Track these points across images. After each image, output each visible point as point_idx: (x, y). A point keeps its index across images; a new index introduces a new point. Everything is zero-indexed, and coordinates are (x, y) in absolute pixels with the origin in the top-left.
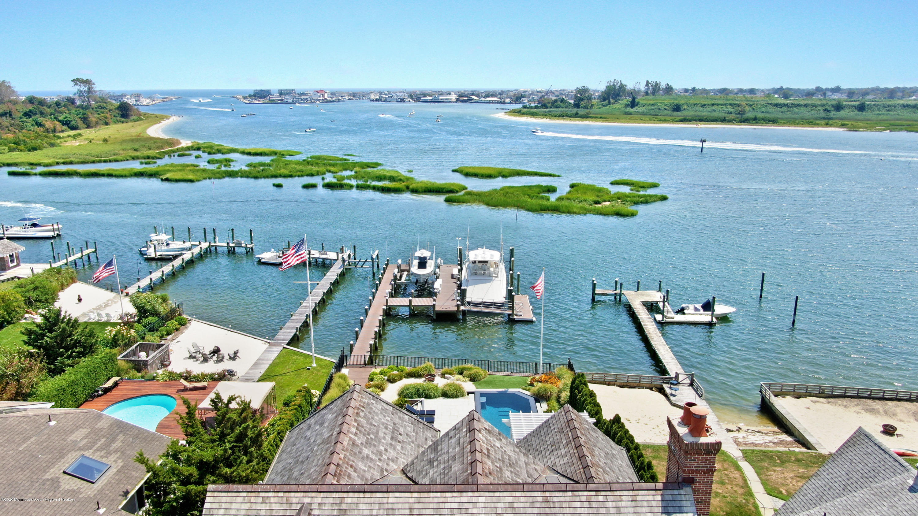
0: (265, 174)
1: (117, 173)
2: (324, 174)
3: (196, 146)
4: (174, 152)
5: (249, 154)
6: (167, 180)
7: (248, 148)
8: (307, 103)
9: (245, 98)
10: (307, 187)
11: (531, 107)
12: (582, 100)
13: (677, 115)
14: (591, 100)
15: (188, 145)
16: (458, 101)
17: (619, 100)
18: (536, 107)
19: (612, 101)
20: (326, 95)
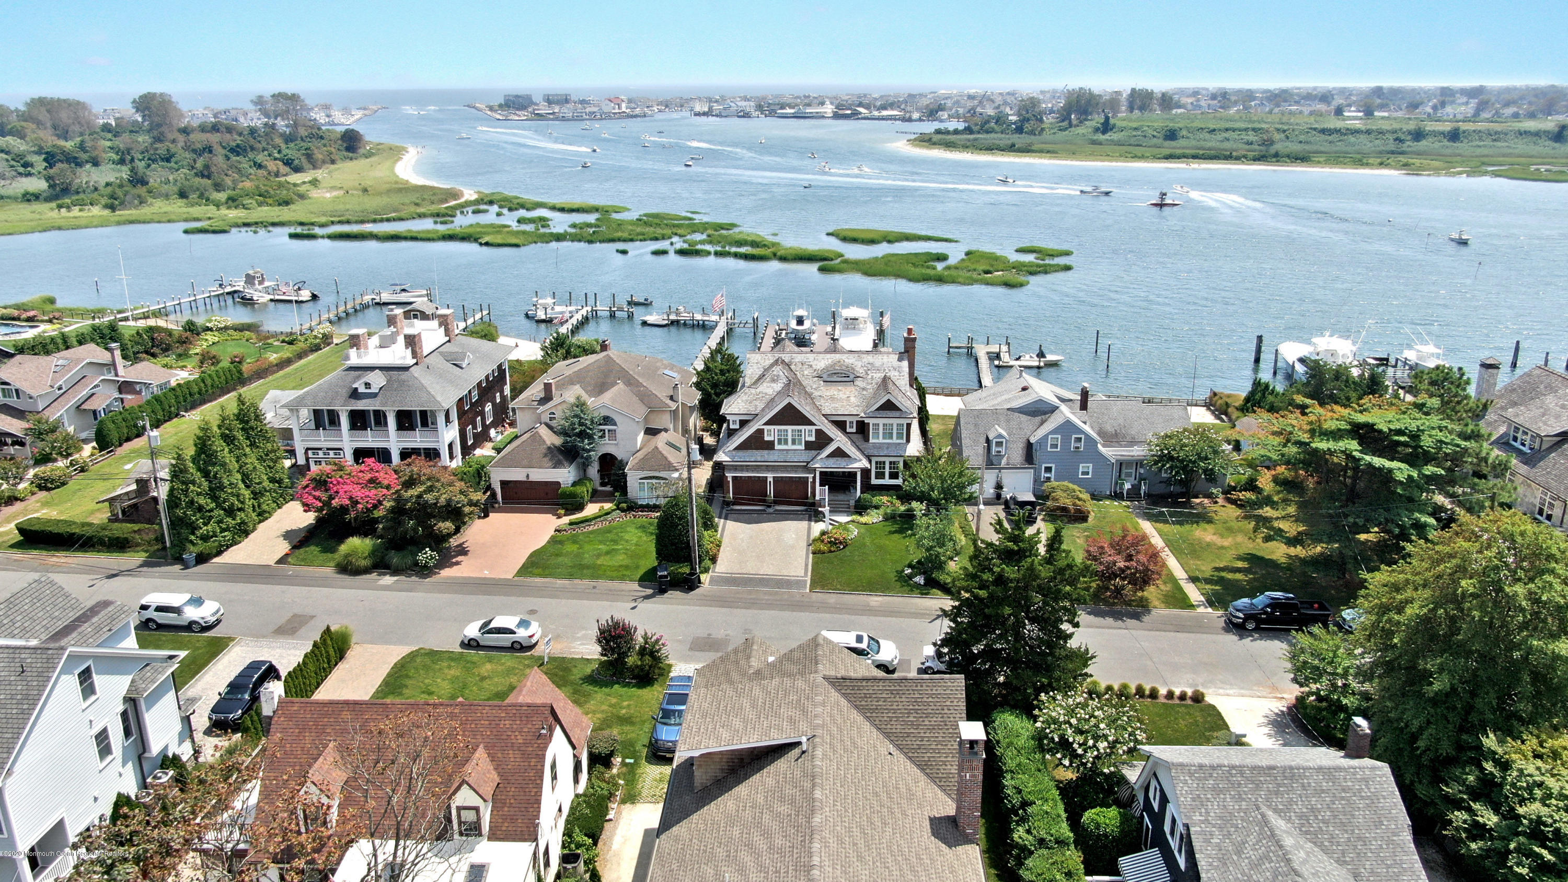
0: (598, 237)
2: (671, 237)
3: (485, 199)
4: (462, 206)
5: (564, 210)
6: (487, 244)
7: (557, 202)
8: (595, 119)
9: (491, 108)
10: (656, 253)
11: (947, 132)
12: (1028, 120)
13: (1170, 147)
14: (1041, 121)
15: (474, 197)
16: (836, 116)
17: (1086, 120)
18: (956, 132)
19: (1074, 122)
20: (624, 105)
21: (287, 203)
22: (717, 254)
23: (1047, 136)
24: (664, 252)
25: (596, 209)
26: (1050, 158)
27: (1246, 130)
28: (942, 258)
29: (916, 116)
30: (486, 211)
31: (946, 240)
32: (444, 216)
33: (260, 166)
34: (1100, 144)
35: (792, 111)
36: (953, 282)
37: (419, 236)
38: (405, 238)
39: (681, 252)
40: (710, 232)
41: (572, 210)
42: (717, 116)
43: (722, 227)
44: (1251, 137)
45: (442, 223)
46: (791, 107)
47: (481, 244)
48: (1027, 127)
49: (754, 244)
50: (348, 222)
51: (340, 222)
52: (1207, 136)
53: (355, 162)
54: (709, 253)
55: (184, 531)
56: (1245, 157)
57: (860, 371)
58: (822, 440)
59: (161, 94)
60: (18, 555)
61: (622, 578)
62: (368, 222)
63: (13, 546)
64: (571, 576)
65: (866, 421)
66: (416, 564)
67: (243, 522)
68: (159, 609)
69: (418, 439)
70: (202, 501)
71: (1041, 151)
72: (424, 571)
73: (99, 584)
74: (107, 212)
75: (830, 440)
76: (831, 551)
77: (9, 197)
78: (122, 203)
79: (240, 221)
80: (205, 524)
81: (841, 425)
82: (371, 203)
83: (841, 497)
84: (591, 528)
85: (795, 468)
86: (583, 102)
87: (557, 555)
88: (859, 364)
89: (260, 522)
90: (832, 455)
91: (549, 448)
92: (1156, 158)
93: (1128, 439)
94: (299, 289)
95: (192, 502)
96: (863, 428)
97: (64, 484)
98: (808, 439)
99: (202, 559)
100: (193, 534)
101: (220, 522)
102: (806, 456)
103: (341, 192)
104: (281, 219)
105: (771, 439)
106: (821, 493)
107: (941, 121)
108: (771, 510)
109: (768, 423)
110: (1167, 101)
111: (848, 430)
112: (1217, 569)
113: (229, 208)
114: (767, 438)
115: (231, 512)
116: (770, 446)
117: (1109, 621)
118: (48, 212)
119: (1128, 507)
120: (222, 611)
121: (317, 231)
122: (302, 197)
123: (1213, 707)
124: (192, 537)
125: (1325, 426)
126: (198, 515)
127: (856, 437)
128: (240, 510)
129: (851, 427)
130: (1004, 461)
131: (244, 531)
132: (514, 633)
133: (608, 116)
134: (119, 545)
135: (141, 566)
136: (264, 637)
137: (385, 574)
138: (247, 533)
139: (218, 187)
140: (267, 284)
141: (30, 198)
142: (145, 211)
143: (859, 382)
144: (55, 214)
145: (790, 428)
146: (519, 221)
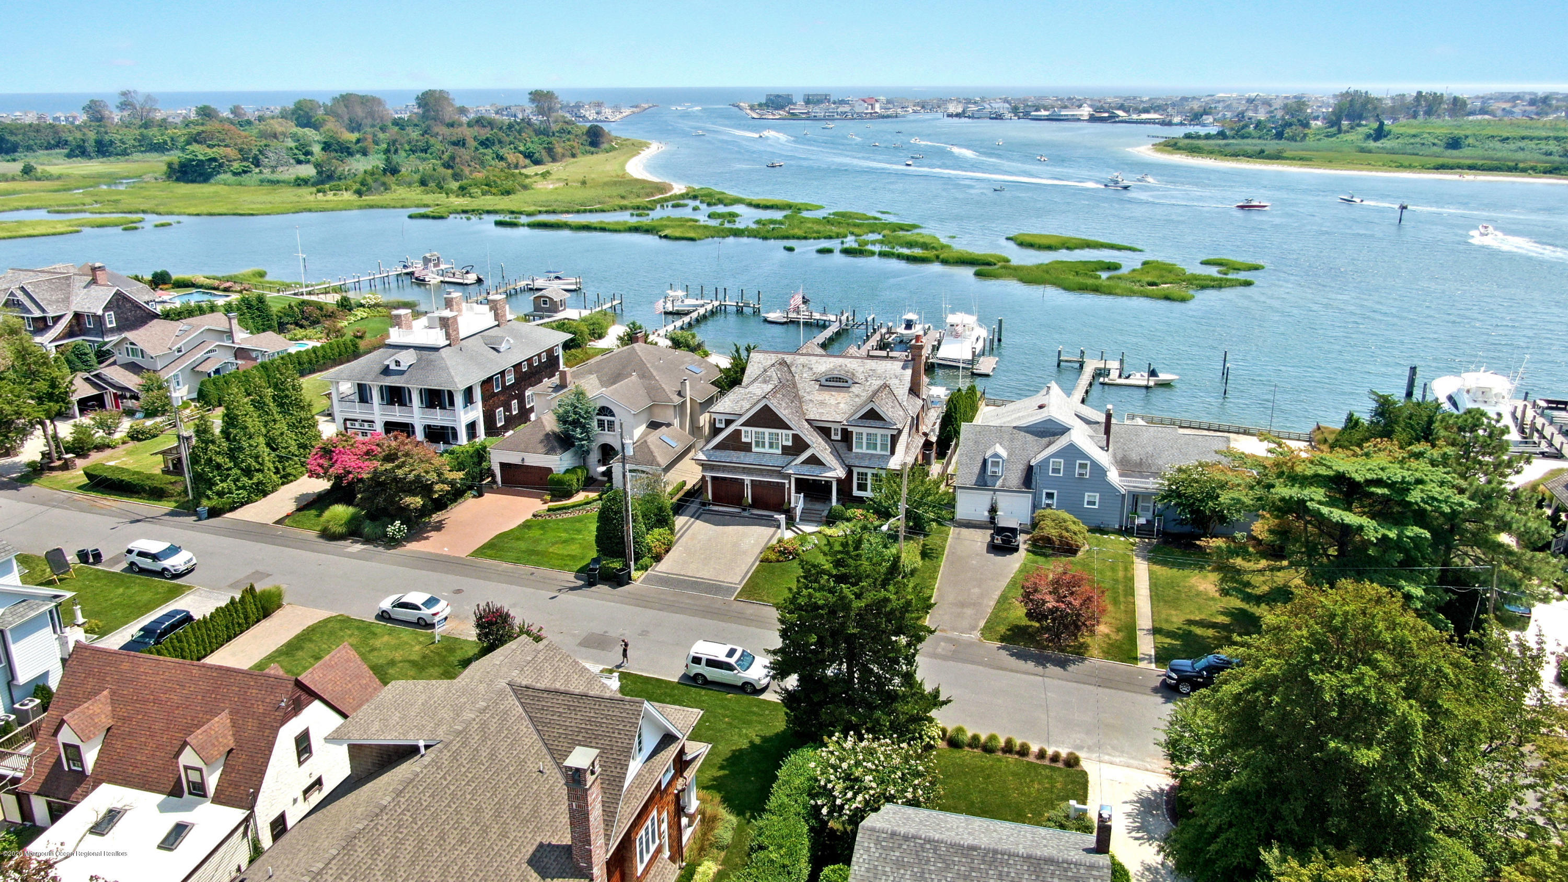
0: (776, 233)
1: (611, 227)
2: (845, 236)
3: (692, 194)
4: (666, 200)
5: (757, 206)
6: (666, 237)
7: (755, 198)
8: (846, 119)
9: (752, 108)
10: (821, 251)
11: (1198, 137)
12: (1291, 125)
13: (1452, 156)
14: (1306, 125)
15: (684, 191)
16: (1092, 119)
17: (1359, 125)
18: (1208, 137)
19: (1344, 128)
20: (877, 106)
21: (508, 193)
22: (882, 255)
23: (1310, 142)
24: (829, 251)
25: (789, 207)
26: (1302, 166)
27: (1547, 138)
28: (1112, 267)
29: (1177, 120)
30: (685, 206)
31: (1130, 249)
32: (643, 209)
33: (501, 158)
34: (1370, 152)
35: (1047, 113)
36: (1110, 294)
37: (607, 227)
38: (595, 229)
39: (847, 252)
40: (886, 232)
41: (766, 207)
42: (969, 117)
43: (902, 228)
44: (1553, 146)
45: (637, 215)
46: (1045, 110)
47: (660, 237)
48: (1288, 132)
49: (925, 246)
50: (554, 212)
51: (547, 212)
52: (1499, 145)
53: (595, 156)
54: (872, 253)
55: (202, 486)
56: (1534, 169)
57: (860, 377)
58: (799, 445)
59: (441, 91)
60: (80, 496)
61: (562, 568)
62: (572, 212)
63: (80, 488)
64: (517, 561)
65: (850, 429)
66: (385, 535)
67: (260, 483)
68: (141, 554)
69: (438, 418)
70: (219, 459)
71: (1293, 159)
72: (392, 542)
73: (121, 526)
74: (355, 197)
75: (806, 446)
76: (778, 561)
77: (284, 182)
78: (369, 189)
79: (460, 208)
80: (222, 481)
81: (825, 432)
82: (581, 195)
83: (818, 506)
84: (565, 516)
85: (771, 473)
86: (842, 102)
87: (518, 539)
88: (861, 369)
89: (283, 484)
90: (807, 462)
91: (547, 434)
92: (1424, 168)
93: (1154, 469)
94: (467, 272)
95: (210, 460)
96: (846, 436)
97: (154, 436)
98: (785, 443)
99: (214, 513)
100: (211, 489)
101: (236, 481)
102: (781, 461)
103: (562, 184)
104: (498, 207)
105: (748, 440)
106: (798, 502)
107: (1204, 125)
108: (746, 514)
109: (744, 424)
110: (1458, 106)
111: (833, 437)
112: (1190, 622)
113: (457, 196)
114: (744, 440)
115: (248, 472)
116: (747, 448)
117: (1030, 665)
118: (307, 195)
119: (1133, 544)
120: (194, 561)
121: (524, 219)
122: (525, 187)
123: (1084, 774)
124: (209, 493)
125: (1299, 469)
126: (215, 473)
127: (839, 446)
128: (258, 471)
129: (836, 434)
130: (999, 483)
131: (261, 491)
132: (419, 609)
133: (860, 117)
134: (157, 494)
135: (166, 515)
136: (219, 589)
137: (357, 542)
138: (265, 494)
139: (456, 177)
140: (442, 267)
141: (300, 182)
142: (387, 197)
143: (855, 389)
144: (312, 198)
145: (767, 431)
146: (709, 216)
